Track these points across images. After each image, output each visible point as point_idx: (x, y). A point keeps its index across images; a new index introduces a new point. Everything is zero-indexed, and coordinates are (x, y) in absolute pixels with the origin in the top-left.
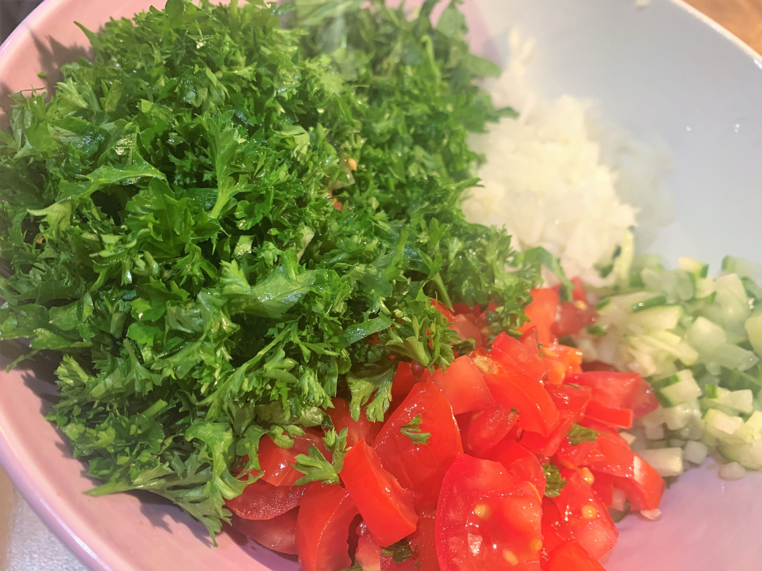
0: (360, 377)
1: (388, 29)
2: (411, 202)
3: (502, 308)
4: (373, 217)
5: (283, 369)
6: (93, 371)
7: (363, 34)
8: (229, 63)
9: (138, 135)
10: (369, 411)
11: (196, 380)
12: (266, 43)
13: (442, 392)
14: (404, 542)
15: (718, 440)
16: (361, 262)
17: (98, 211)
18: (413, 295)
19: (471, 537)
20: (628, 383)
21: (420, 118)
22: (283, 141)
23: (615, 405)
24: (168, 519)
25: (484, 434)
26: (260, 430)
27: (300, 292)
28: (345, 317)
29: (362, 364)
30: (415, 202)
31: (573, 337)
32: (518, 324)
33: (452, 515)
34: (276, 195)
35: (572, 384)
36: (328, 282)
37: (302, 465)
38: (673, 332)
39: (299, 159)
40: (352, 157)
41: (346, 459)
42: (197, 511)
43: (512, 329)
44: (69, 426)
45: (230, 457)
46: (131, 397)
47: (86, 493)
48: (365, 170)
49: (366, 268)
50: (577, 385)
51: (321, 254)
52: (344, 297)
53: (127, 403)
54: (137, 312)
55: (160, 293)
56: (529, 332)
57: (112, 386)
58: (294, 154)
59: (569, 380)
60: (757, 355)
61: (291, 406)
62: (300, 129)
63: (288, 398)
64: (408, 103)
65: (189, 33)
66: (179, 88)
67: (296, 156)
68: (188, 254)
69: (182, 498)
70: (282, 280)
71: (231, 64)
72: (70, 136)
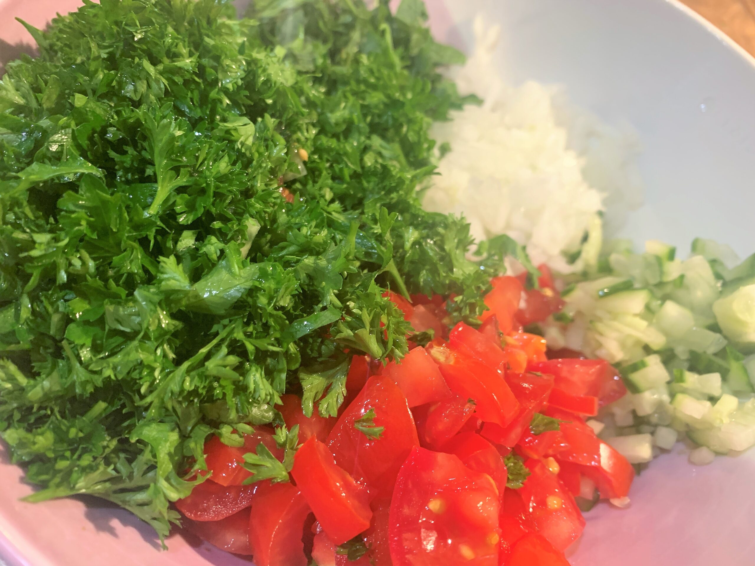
0: (312, 372)
1: (346, 19)
2: (368, 193)
3: (461, 297)
4: (326, 207)
5: (225, 366)
6: (32, 374)
7: (321, 24)
8: (171, 56)
9: (73, 130)
10: (322, 406)
11: (136, 379)
12: (210, 34)
13: (397, 385)
14: (358, 539)
15: (687, 425)
16: (311, 254)
17: (32, 210)
18: (365, 286)
19: (424, 533)
20: (593, 370)
21: (376, 106)
22: (228, 132)
23: (581, 393)
24: (115, 523)
25: (440, 427)
26: (206, 430)
27: (243, 286)
28: (295, 312)
29: (315, 359)
30: (372, 192)
31: (540, 324)
32: (477, 313)
33: (406, 511)
34: (217, 187)
35: (535, 372)
36: (272, 275)
37: (251, 464)
38: (642, 316)
39: (243, 150)
40: (303, 147)
41: (296, 457)
42: (145, 514)
43: (472, 318)
44: (9, 432)
45: (176, 458)
46: (73, 399)
47: (24, 500)
48: (318, 161)
49: (315, 260)
50: (539, 373)
51: (271, 247)
52: (289, 290)
53: (68, 406)
54: (74, 312)
55: (98, 291)
56: (489, 320)
57: (50, 388)
58: (238, 145)
59: (531, 367)
60: (725, 337)
61: (237, 404)
62: (246, 120)
63: (234, 396)
64: (364, 92)
65: (126, 25)
66: (116, 81)
67: (240, 147)
68: (125, 250)
69: (129, 502)
70: (224, 275)
71: (174, 56)
72: (5, 134)
